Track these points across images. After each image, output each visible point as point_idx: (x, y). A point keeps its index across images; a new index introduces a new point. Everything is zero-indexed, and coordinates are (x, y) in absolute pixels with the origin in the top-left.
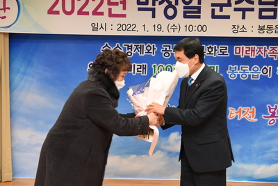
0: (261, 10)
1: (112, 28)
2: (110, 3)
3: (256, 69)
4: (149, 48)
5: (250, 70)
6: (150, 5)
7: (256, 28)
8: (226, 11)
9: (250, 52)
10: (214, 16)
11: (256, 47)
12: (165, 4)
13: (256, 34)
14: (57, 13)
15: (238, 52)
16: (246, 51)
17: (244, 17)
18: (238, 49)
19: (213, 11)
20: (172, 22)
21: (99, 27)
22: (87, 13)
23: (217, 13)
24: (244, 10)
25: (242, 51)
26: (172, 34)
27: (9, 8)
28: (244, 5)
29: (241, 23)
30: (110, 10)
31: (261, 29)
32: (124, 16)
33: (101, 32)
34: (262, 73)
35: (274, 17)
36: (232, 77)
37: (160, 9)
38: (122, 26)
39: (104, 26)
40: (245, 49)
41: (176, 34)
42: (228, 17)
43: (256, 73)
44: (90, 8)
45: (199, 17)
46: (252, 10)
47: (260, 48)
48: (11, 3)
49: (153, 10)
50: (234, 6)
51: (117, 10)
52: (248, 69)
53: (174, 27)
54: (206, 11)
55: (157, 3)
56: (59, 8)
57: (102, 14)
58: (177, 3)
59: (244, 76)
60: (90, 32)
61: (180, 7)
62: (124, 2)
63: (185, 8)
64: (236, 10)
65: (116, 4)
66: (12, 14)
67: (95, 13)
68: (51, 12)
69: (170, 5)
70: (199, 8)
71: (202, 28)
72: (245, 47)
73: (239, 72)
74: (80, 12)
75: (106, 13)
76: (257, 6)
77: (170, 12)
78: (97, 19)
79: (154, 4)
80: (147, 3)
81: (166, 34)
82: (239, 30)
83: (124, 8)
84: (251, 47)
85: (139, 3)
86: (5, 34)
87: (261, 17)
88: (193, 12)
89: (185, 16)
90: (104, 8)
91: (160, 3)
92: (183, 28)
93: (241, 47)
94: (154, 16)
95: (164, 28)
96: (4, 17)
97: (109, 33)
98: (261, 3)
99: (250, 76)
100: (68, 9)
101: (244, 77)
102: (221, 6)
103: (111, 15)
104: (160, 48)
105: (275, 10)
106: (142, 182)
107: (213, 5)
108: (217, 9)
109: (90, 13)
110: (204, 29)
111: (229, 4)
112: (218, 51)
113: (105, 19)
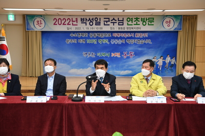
0: (119, 23)
1: (73, 29)
2: (72, 21)
4: (85, 34)
6: (85, 22)
7: (118, 28)
8: (108, 23)
10: (105, 25)
11: (120, 34)
16: (117, 35)
19: (104, 23)
20: (92, 27)
21: (69, 28)
23: (106, 24)
24: (114, 23)
25: (115, 35)
26: (92, 30)
28: (114, 21)
29: (113, 26)
30: (73, 23)
31: (119, 28)
32: (77, 25)
33: (70, 30)
35: (123, 25)
36: (112, 43)
37: (88, 23)
38: (76, 28)
39: (71, 28)
41: (93, 30)
42: (109, 25)
43: (120, 42)
44: (66, 23)
45: (100, 25)
48: (43, 22)
49: (86, 23)
50: (111, 21)
51: (75, 23)
52: (117, 40)
54: (102, 23)
56: (57, 23)
60: (66, 30)
61: (94, 22)
62: (77, 21)
63: (96, 22)
64: (111, 23)
65: (74, 21)
66: (43, 25)
67: (68, 24)
68: (54, 24)
69: (91, 21)
70: (100, 22)
73: (114, 42)
74: (63, 24)
75: (71, 24)
76: (117, 22)
77: (91, 24)
78: (69, 26)
81: (90, 30)
82: (112, 29)
83: (77, 23)
84: (118, 33)
85: (81, 21)
86: (40, 31)
87: (119, 25)
88: (98, 24)
89: (96, 25)
90: (71, 23)
91: (88, 21)
92: (95, 28)
94: (86, 25)
95: (89, 28)
96: (41, 26)
98: (118, 20)
100: (60, 23)
101: (116, 43)
102: (107, 22)
103: (73, 25)
104: (89, 34)
105: (123, 23)
107: (104, 21)
110: (102, 29)
111: (109, 21)
112: (108, 35)
113: (71, 26)
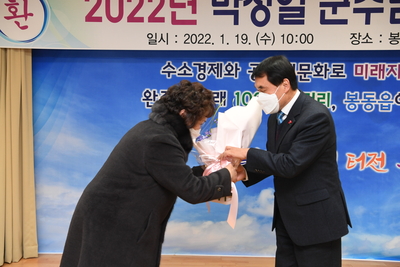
0: (394, 11)
1: (176, 40)
2: (173, 5)
3: (386, 97)
4: (229, 68)
5: (378, 98)
6: (231, 7)
7: (386, 38)
8: (342, 13)
9: (377, 72)
10: (324, 21)
11: (386, 65)
12: (253, 5)
13: (387, 46)
14: (99, 19)
15: (359, 72)
16: (372, 71)
17: (368, 22)
18: (359, 68)
19: (323, 13)
20: (262, 30)
21: (159, 39)
22: (141, 20)
23: (329, 15)
24: (368, 12)
25: (366, 71)
26: (262, 47)
27: (31, 15)
28: (369, 2)
29: (363, 29)
30: (174, 14)
31: (394, 38)
32: (193, 22)
33: (161, 47)
34: (395, 103)
36: (351, 108)
37: (245, 11)
38: (190, 37)
39: (165, 38)
40: (370, 68)
41: (269, 47)
42: (344, 22)
43: (386, 102)
44: (146, 11)
45: (302, 22)
46: (380, 10)
47: (392, 66)
48: (35, 7)
49: (235, 14)
50: (353, 5)
51: (184, 14)
52: (374, 96)
53: (266, 38)
54: (312, 13)
55: (241, 3)
56: (101, 12)
57: (162, 20)
58: (269, 3)
59: (369, 107)
60: (145, 46)
61: (275, 9)
62: (193, 2)
63: (281, 9)
64: (356, 11)
65: (182, 6)
67: (153, 18)
68: (90, 18)
69: (260, 7)
70: (302, 10)
71: (307, 39)
72: (369, 65)
73: (360, 101)
74: (132, 19)
75: (168, 19)
76: (387, 6)
77: (260, 16)
78: (156, 28)
79: (236, 5)
80: (226, 3)
81: (253, 47)
82: (361, 40)
83: (194, 12)
84: (378, 64)
85: (215, 3)
86: (26, 50)
87: (393, 21)
88: (293, 16)
89: (282, 22)
90: (166, 12)
91: (246, 4)
92: (279, 39)
93: (364, 65)
94: (236, 22)
95: (252, 39)
96: (25, 27)
97: (172, 47)
99: (377, 106)
100: (115, 13)
101: (368, 109)
102: (335, 6)
103: (175, 22)
106: (220, 260)
107: (322, 4)
108: (328, 10)
109: (146, 20)
110: (310, 40)
111: (346, 4)
112: (330, 72)
113: (166, 28)
